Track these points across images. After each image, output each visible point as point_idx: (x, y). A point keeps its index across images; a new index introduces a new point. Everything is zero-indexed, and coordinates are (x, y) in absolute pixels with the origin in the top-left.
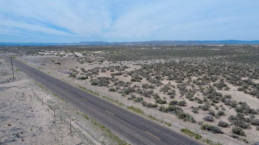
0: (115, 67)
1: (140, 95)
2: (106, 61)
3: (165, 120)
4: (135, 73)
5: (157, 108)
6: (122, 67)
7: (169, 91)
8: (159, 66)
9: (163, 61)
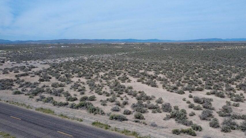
0: (20, 67)
1: (50, 94)
2: (9, 61)
3: (77, 116)
4: (44, 73)
5: (68, 106)
6: (28, 67)
7: (80, 88)
8: (68, 63)
9: (72, 59)
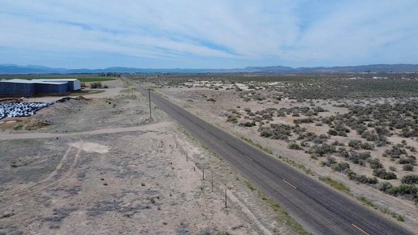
0: (301, 108)
1: (344, 158)
2: (287, 99)
3: (392, 209)
4: (337, 121)
5: (377, 185)
6: (313, 108)
7: (403, 156)
8: (383, 111)
9: (392, 102)
